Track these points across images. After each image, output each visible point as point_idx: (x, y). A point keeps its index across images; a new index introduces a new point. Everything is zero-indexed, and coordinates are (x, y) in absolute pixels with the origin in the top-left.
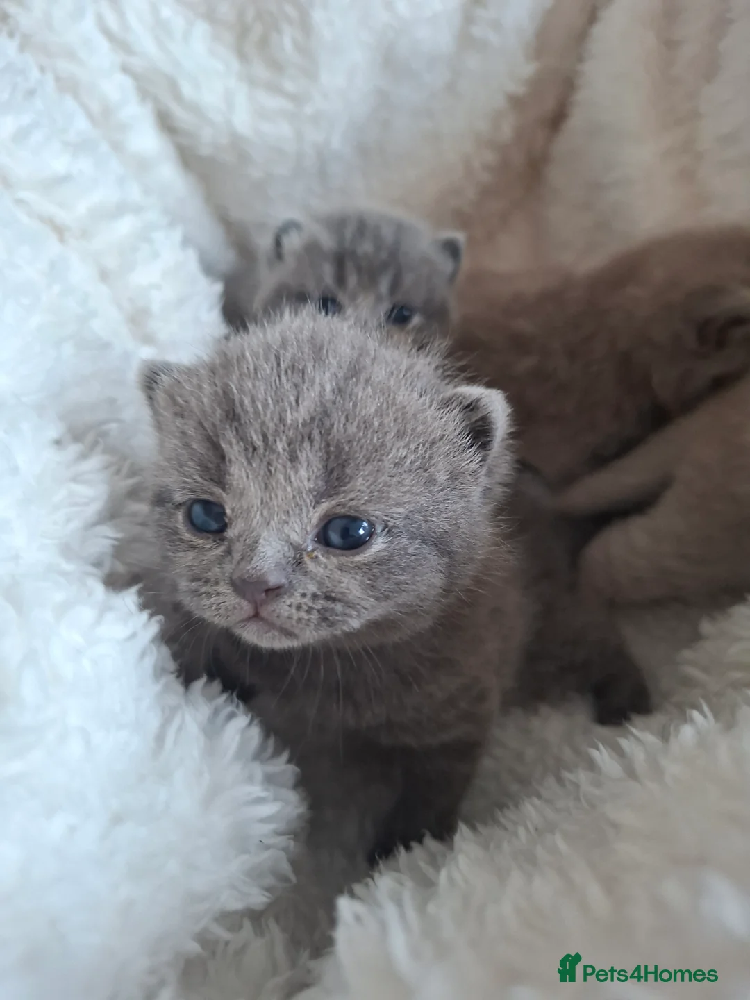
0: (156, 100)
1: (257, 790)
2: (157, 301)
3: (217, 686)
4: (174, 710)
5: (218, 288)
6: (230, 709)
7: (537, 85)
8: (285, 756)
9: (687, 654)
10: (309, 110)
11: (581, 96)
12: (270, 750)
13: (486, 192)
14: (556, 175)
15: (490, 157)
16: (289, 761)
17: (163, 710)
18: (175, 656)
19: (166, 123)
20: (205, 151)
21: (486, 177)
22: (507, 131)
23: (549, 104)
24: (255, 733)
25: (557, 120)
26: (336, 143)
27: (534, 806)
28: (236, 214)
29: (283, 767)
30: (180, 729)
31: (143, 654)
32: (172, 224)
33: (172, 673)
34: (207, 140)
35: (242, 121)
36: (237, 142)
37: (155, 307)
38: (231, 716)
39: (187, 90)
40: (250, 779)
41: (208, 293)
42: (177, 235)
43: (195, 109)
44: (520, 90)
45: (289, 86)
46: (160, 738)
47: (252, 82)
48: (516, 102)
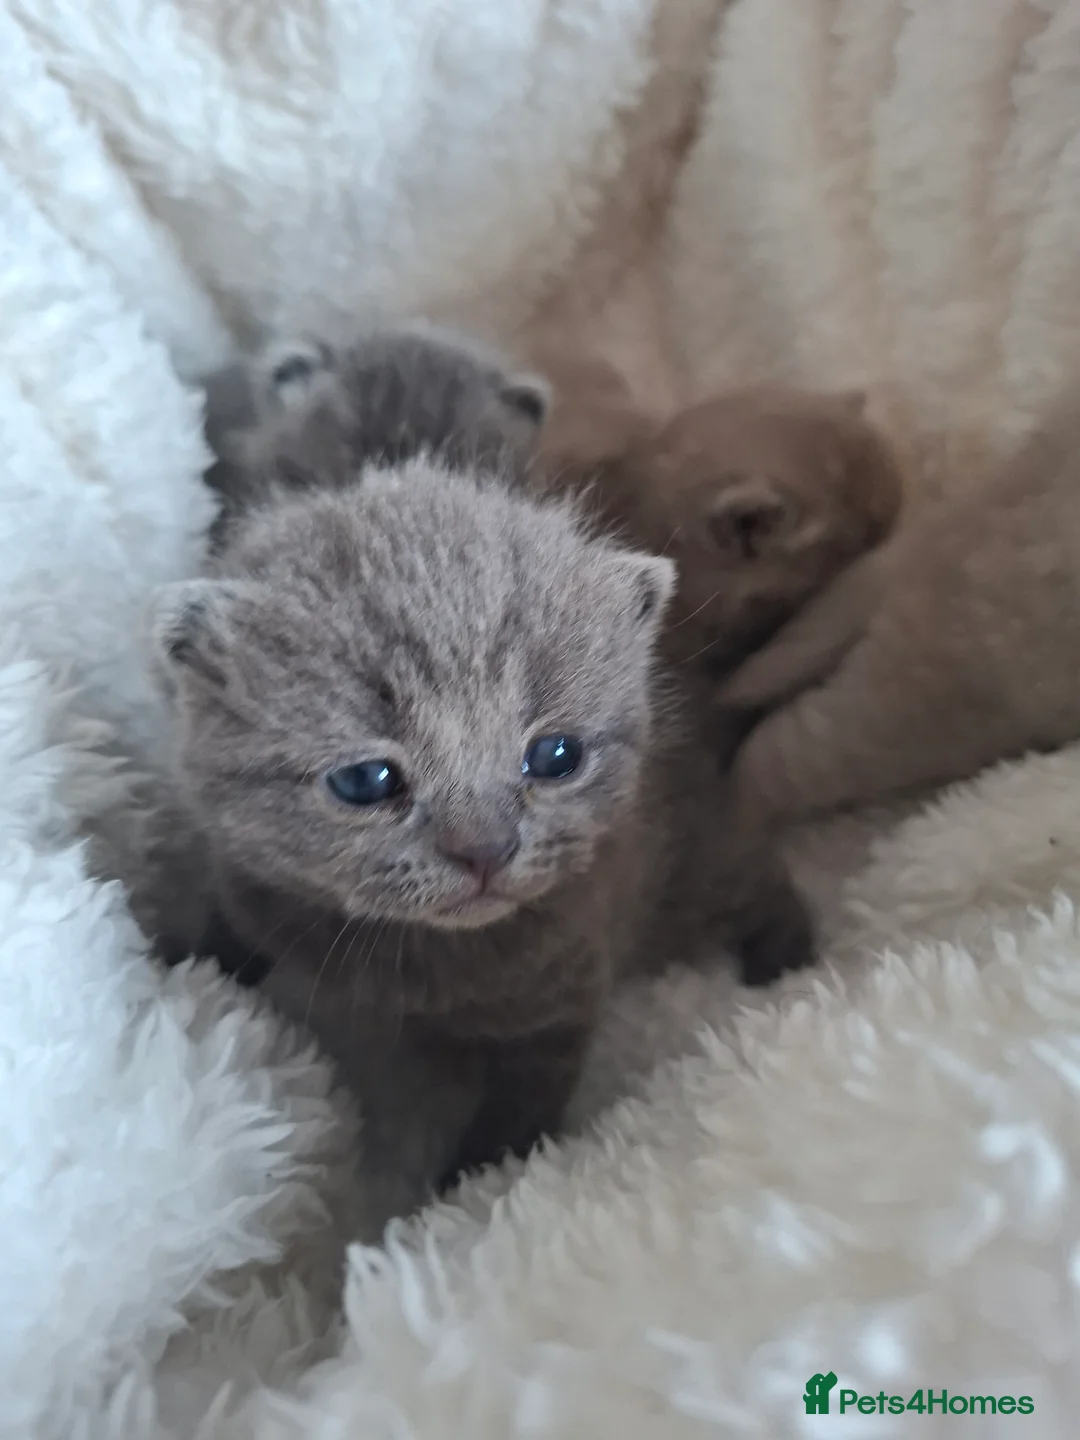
0: (102, 118)
1: (259, 1110)
2: (106, 422)
3: (210, 966)
4: (144, 1007)
5: (198, 398)
6: (226, 998)
7: (653, 93)
8: (311, 1052)
9: (852, 884)
10: (326, 132)
11: (714, 110)
12: (289, 1046)
13: (586, 247)
14: (683, 221)
15: (591, 197)
16: (317, 1059)
17: (129, 1006)
18: (146, 929)
19: (119, 152)
20: (179, 192)
21: (585, 226)
22: (613, 162)
23: (672, 120)
24: (261, 1029)
25: (683, 140)
26: (368, 178)
27: (630, 1109)
28: (230, 278)
29: (308, 1066)
30: (153, 1034)
31: (92, 936)
32: (128, 307)
33: (142, 954)
34: (181, 177)
35: (232, 149)
36: (226, 180)
37: (105, 432)
38: (228, 1009)
39: (148, 105)
40: (251, 1095)
41: (182, 407)
42: (135, 323)
43: (162, 131)
44: (632, 101)
45: (299, 98)
46: (126, 1045)
47: (245, 93)
48: (624, 118)
